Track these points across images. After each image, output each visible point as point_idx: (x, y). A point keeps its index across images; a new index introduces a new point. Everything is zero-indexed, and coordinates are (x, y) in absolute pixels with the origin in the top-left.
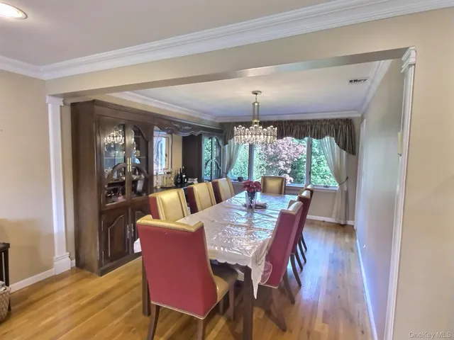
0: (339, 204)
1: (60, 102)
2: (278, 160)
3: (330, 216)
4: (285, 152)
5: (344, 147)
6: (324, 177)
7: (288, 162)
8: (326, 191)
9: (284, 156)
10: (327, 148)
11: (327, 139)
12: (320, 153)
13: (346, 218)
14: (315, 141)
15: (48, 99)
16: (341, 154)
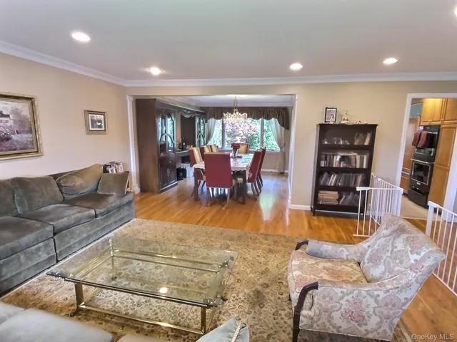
0: (280, 160)
1: (132, 99)
2: (235, 136)
3: (275, 169)
4: (241, 129)
5: (283, 125)
6: (272, 144)
7: (244, 137)
8: (273, 153)
9: (240, 132)
10: (273, 125)
11: (273, 119)
12: (268, 130)
13: (284, 169)
14: (265, 121)
15: (127, 97)
16: (281, 129)
